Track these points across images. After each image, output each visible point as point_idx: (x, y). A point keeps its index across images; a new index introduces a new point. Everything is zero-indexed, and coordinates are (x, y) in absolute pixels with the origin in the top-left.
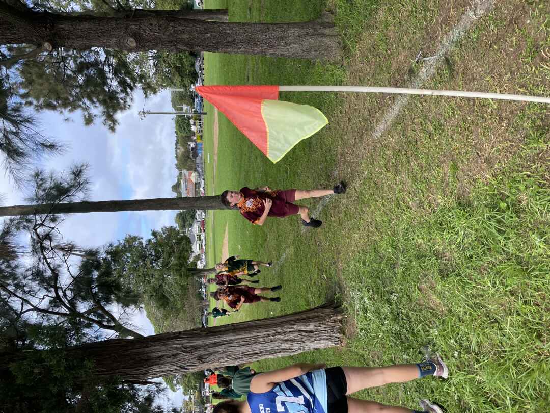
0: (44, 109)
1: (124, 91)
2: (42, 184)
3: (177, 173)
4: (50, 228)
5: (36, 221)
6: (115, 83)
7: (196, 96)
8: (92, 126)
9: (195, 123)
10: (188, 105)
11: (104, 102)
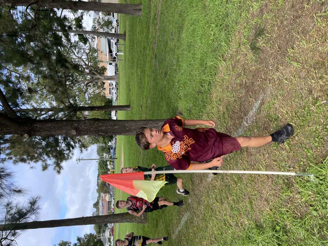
0: (19, 162)
1: (69, 149)
2: (10, 210)
3: (97, 195)
4: (11, 240)
5: (3, 235)
6: (63, 145)
7: (112, 148)
8: (46, 171)
9: (110, 164)
10: (106, 153)
11: (56, 157)
